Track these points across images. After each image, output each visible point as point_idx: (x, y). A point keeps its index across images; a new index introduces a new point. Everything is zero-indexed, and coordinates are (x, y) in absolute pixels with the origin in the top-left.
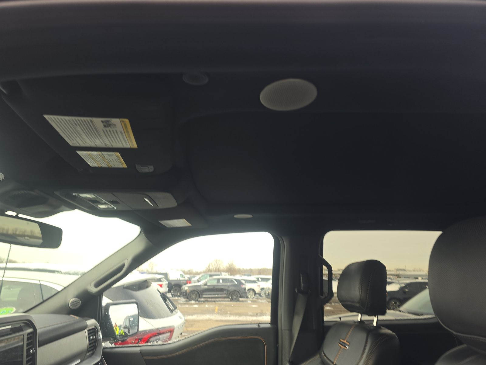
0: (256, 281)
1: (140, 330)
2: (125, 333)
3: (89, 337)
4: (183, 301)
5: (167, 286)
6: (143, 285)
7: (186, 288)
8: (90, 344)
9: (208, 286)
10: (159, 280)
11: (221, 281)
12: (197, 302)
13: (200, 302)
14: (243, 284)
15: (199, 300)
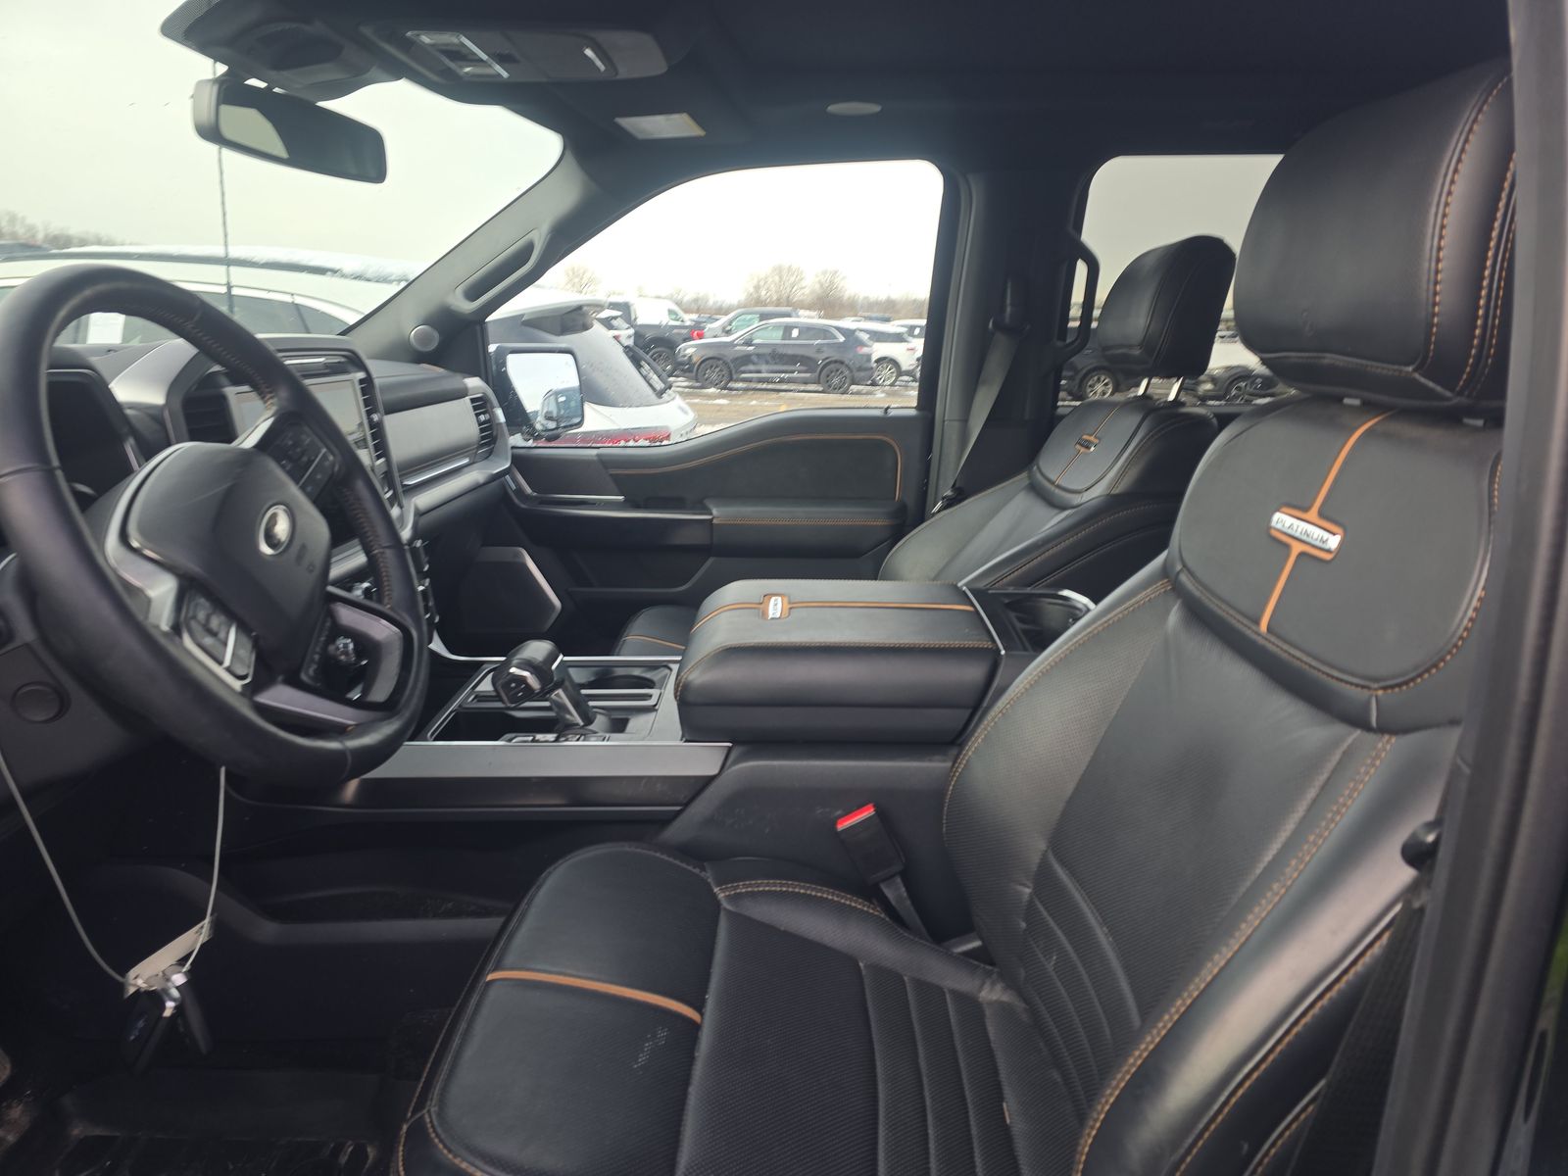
0: (906, 336)
3: (477, 416)
5: (631, 340)
7: (689, 349)
8: (482, 430)
9: (758, 346)
11: (795, 333)
12: (725, 390)
14: (863, 344)
15: (731, 385)
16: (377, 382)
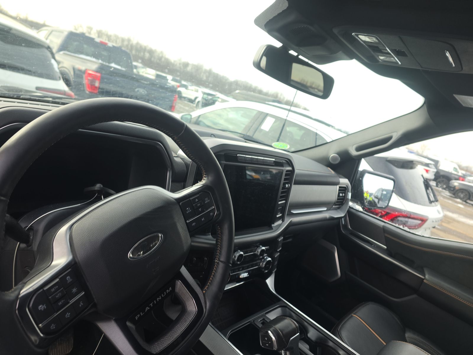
1: (390, 204)
2: (375, 202)
3: (339, 193)
4: (447, 195)
5: (434, 173)
6: (408, 165)
7: (456, 183)
8: (338, 199)
10: (427, 165)
12: (464, 203)
13: (468, 204)
15: (469, 201)
16: (296, 171)
